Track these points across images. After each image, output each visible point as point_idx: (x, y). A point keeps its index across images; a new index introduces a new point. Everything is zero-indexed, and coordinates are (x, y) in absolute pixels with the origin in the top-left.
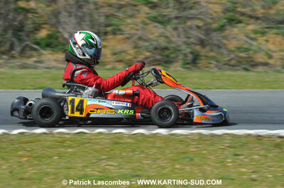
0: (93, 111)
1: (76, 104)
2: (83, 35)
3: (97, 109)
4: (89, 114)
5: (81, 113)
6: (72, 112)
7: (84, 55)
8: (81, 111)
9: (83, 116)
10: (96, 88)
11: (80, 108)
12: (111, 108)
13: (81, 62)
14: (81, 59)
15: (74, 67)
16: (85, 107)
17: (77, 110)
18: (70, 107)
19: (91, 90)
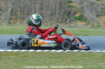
0: (42, 44)
1: (35, 41)
2: (36, 16)
3: (43, 43)
4: (40, 45)
5: (37, 45)
6: (34, 44)
7: (36, 23)
8: (37, 44)
9: (38, 46)
10: (41, 35)
11: (36, 43)
12: (48, 43)
13: (35, 25)
14: (34, 24)
15: (32, 27)
16: (38, 43)
17: (36, 44)
18: (33, 42)
19: (39, 36)
